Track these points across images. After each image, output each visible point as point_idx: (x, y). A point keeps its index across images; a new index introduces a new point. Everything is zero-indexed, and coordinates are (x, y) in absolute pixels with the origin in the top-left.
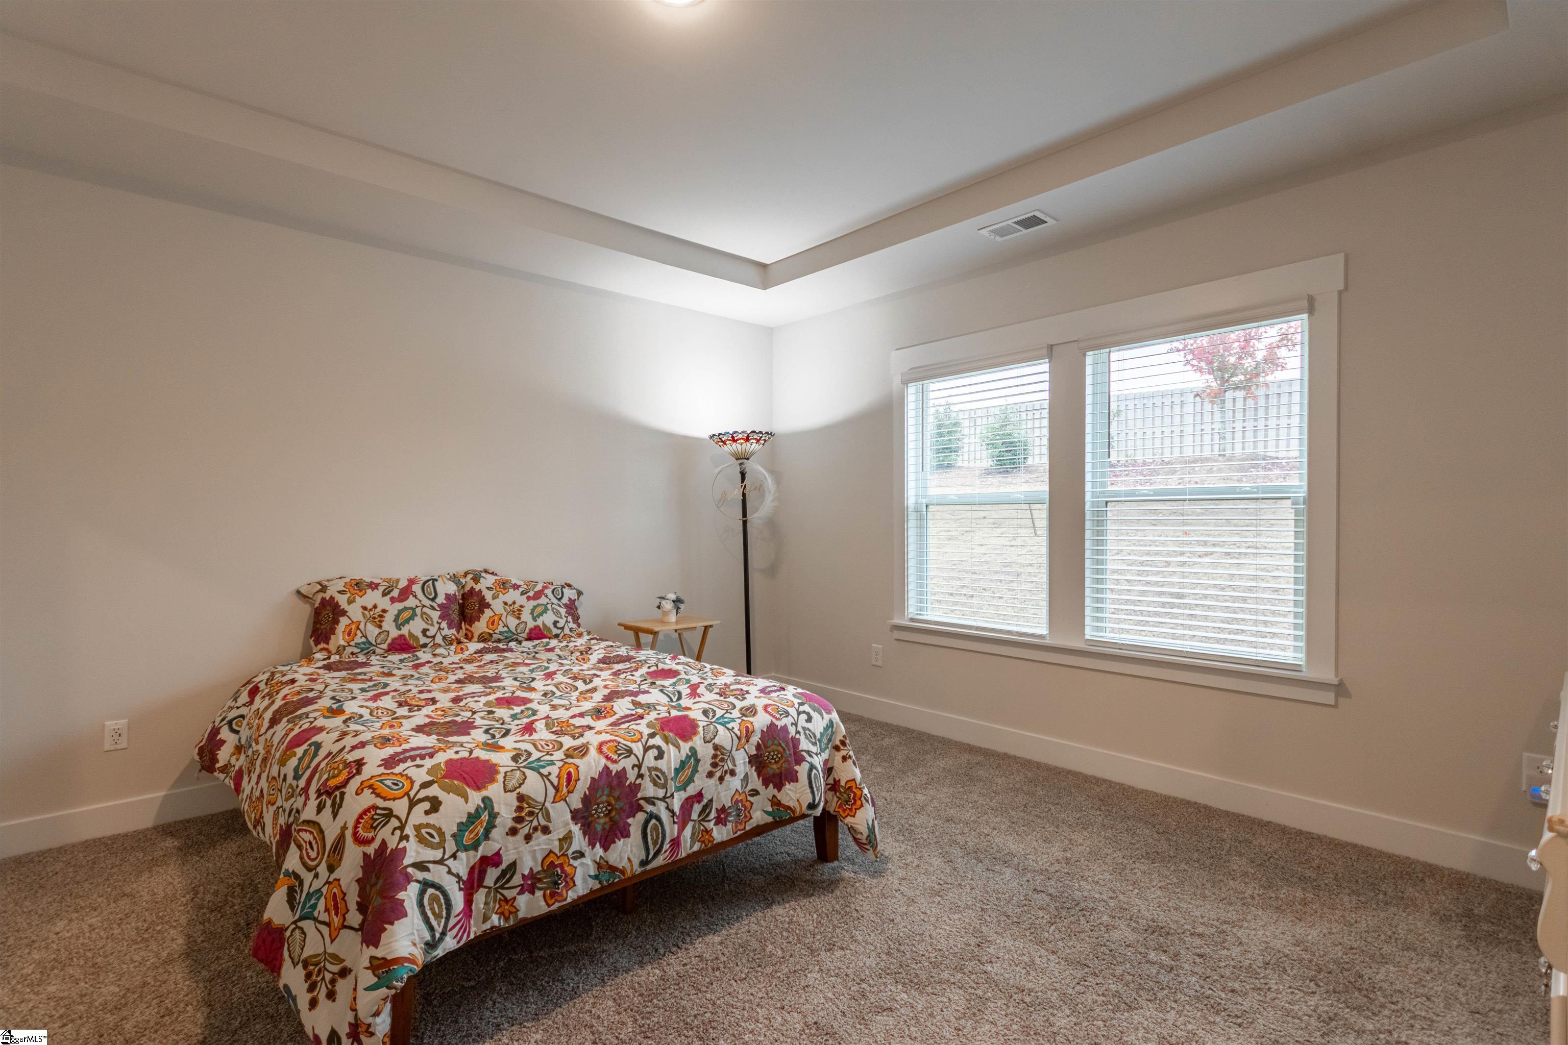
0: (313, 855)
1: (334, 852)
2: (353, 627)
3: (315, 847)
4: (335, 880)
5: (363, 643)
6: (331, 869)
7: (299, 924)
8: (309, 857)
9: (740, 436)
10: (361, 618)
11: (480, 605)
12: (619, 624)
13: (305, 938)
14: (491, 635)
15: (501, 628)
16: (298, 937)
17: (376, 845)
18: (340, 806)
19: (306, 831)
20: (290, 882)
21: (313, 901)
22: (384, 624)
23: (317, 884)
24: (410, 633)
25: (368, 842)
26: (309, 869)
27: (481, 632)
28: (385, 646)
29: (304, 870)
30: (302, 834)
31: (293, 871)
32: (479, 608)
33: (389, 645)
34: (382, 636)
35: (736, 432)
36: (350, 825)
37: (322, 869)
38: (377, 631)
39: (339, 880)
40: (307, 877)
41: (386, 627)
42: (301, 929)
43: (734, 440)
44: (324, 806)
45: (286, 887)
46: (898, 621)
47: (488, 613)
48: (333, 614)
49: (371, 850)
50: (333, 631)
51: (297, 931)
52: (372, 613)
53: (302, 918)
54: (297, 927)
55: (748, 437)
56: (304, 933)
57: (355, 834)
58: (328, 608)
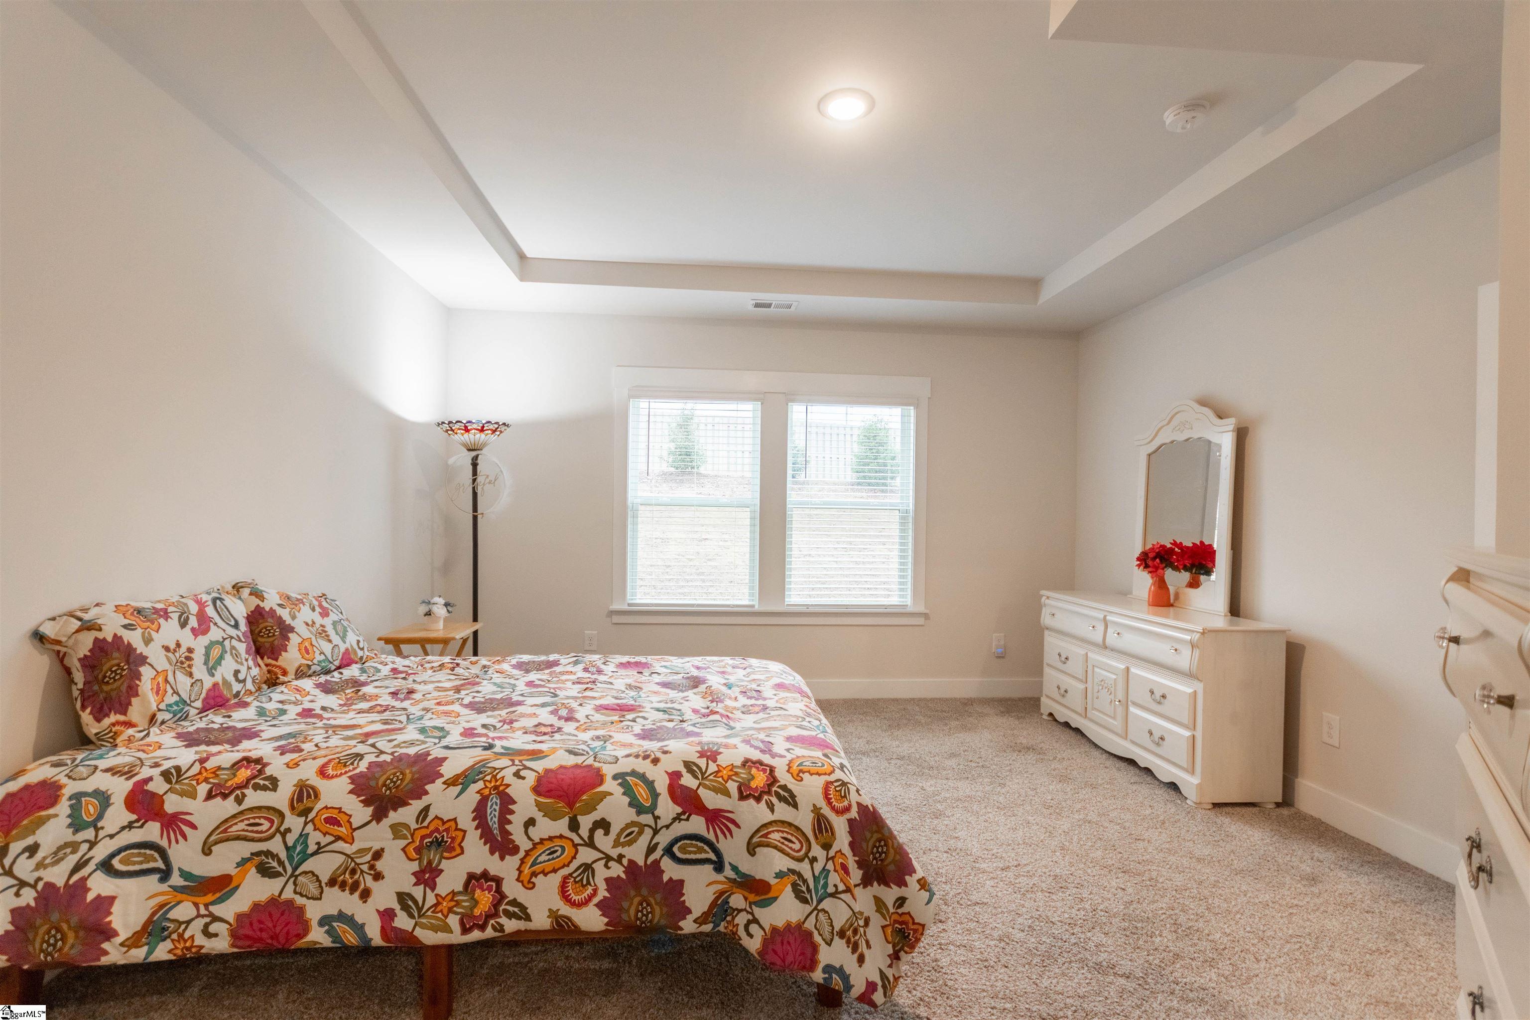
0: (797, 846)
1: (821, 831)
2: (160, 679)
3: (794, 839)
4: (837, 852)
5: (176, 703)
6: (827, 847)
7: (819, 908)
8: (794, 850)
9: (475, 426)
10: (167, 666)
11: (281, 629)
12: (380, 639)
13: (829, 915)
14: (309, 667)
15: (319, 657)
16: (823, 918)
17: (855, 809)
18: (793, 796)
19: (773, 831)
20: (791, 879)
21: (822, 882)
22: (194, 670)
23: (818, 867)
24: (223, 678)
25: (848, 809)
26: (800, 860)
27: (296, 665)
28: (199, 704)
29: (796, 863)
30: (772, 836)
31: (788, 869)
32: (281, 633)
33: (204, 700)
34: (196, 688)
35: (469, 422)
36: (822, 803)
37: (817, 851)
38: (189, 681)
39: (840, 851)
40: (804, 868)
41: (197, 675)
42: (823, 910)
43: (467, 430)
44: (773, 805)
45: (789, 886)
46: (616, 606)
47: (294, 639)
48: (128, 662)
49: (854, 813)
50: (133, 691)
51: (820, 914)
52: (177, 655)
53: (820, 901)
54: (819, 911)
55: (483, 427)
56: (826, 912)
57: (833, 808)
58: (116, 654)
